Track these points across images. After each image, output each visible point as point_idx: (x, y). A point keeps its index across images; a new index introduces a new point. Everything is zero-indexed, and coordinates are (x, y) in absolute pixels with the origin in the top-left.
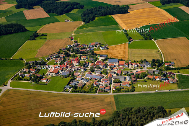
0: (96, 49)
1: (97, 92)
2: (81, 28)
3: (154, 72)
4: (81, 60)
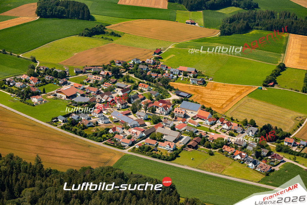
0: (182, 79)
1: (104, 142)
4: (135, 91)
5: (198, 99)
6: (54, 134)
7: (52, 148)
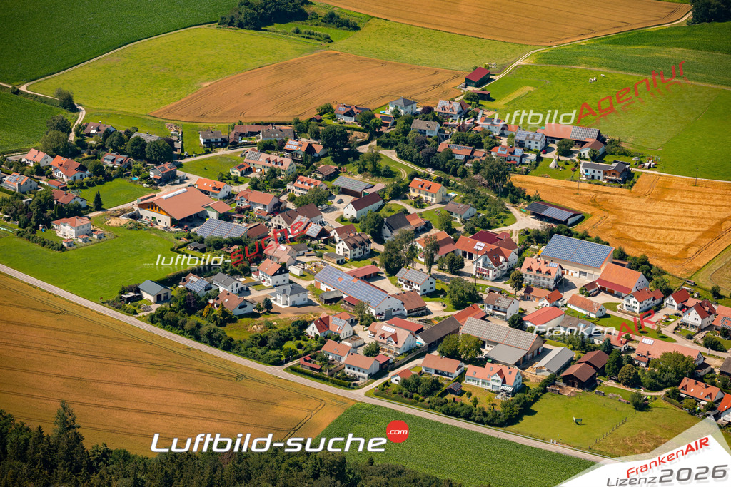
0: (552, 164)
1: (290, 364)
4: (399, 202)
5: (604, 231)
6: (126, 340)
7: (118, 384)
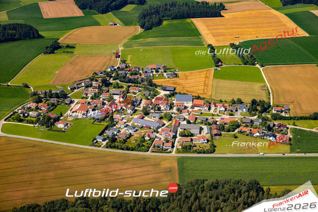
0: (157, 76)
1: (150, 150)
2: (136, 37)
3: (252, 121)
4: (129, 94)
5: (182, 90)
